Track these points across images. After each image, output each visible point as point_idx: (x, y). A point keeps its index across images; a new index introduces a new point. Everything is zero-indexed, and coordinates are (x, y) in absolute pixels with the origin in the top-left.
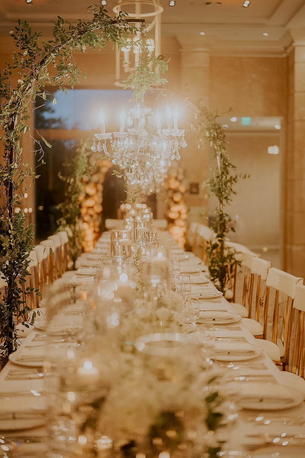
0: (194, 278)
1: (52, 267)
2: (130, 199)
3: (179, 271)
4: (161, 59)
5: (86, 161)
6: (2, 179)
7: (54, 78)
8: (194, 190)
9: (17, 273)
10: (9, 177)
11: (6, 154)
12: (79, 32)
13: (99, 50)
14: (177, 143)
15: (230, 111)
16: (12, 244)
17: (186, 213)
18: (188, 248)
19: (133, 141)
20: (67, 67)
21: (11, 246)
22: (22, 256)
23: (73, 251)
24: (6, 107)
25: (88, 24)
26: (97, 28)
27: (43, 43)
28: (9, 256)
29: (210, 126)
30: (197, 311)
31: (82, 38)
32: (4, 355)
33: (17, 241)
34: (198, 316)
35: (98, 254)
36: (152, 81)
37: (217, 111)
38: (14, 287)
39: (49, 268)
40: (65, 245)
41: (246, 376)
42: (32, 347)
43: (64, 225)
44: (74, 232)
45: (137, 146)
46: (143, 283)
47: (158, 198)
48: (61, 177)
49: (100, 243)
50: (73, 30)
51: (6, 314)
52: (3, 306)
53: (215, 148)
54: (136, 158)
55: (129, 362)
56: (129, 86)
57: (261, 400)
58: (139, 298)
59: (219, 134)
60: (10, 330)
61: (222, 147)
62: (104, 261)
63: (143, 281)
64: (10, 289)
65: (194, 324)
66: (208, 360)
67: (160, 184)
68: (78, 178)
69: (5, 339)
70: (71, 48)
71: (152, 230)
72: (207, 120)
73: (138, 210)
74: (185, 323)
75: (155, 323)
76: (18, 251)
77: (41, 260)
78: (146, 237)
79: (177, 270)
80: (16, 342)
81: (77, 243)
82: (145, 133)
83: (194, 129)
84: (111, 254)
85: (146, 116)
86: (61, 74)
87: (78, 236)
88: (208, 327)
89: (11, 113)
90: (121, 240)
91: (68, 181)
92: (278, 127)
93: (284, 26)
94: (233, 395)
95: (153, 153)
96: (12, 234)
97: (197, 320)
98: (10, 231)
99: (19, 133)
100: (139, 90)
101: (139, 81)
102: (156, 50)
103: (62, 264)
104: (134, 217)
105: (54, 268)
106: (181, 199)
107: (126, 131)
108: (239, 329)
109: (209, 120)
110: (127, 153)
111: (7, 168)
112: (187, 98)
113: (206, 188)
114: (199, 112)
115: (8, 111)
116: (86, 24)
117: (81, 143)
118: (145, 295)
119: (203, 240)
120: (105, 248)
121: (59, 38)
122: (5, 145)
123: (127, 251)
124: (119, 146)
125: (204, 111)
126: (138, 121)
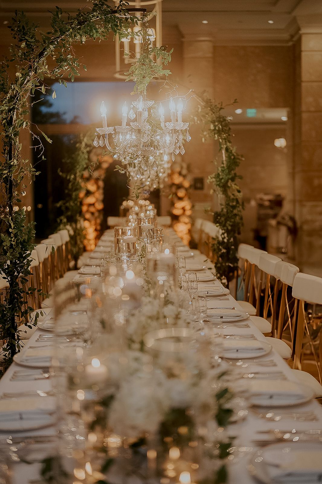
0: (201, 276)
1: (53, 266)
2: (133, 196)
3: (185, 268)
4: (164, 50)
5: (86, 157)
6: (2, 176)
7: (53, 71)
8: (199, 185)
9: (19, 273)
10: (8, 174)
11: (5, 150)
12: (78, 23)
13: (100, 41)
14: (181, 137)
15: (235, 102)
16: (13, 243)
17: (190, 209)
18: (193, 245)
19: (136, 135)
20: (66, 60)
21: (11, 245)
22: (24, 255)
23: (75, 250)
24: (4, 102)
25: (87, 15)
26: (96, 18)
27: (41, 34)
28: (10, 255)
29: (215, 119)
30: (204, 309)
31: (81, 29)
32: (7, 357)
33: (18, 240)
34: (205, 314)
35: (101, 252)
36: (155, 72)
37: (222, 102)
38: (16, 287)
39: (50, 268)
40: (67, 244)
41: (255, 373)
42: (36, 347)
43: (64, 223)
44: (75, 230)
45: (140, 140)
46: (149, 281)
47: (162, 194)
48: (61, 174)
49: (103, 241)
50: (72, 21)
51: (8, 315)
52: (5, 306)
53: (219, 141)
54: (140, 153)
55: (137, 359)
56: (131, 78)
57: (271, 397)
58: (145, 296)
59: (224, 126)
60: (13, 331)
61: (227, 140)
62: (108, 260)
63: (148, 279)
64: (12, 289)
65: (201, 322)
66: (216, 357)
67: (164, 180)
68: (78, 174)
69: (8, 340)
70: (70, 40)
71: (156, 227)
72: (211, 112)
73: (141, 207)
74: (193, 321)
75: (162, 321)
76: (20, 251)
77: (42, 260)
78: (150, 234)
79: (182, 267)
80: (19, 344)
81: (79, 242)
82: (148, 127)
83: (199, 122)
84: (115, 252)
85: (149, 109)
86: (60, 67)
87: (79, 234)
88: (216, 324)
89: (10, 108)
90: (125, 238)
91: (68, 177)
92: (284, 119)
93: (290, 13)
94: (243, 392)
95: (157, 147)
96: (13, 233)
97: (204, 317)
98: (10, 230)
99: (18, 129)
100: (141, 83)
101: (141, 73)
102: (157, 39)
103: (64, 264)
104: (137, 214)
105: (55, 268)
106: (186, 195)
107: (128, 124)
108: (247, 326)
109: (214, 113)
110: (129, 148)
111: (6, 164)
112: (191, 90)
113: (211, 183)
114: (203, 104)
115: (6, 106)
116: (85, 15)
117: (82, 138)
118: (152, 292)
119: (208, 237)
120: (107, 247)
121: (58, 30)
122: (4, 141)
123: (132, 248)
124: (121, 140)
125: (208, 102)
126: (140, 114)
